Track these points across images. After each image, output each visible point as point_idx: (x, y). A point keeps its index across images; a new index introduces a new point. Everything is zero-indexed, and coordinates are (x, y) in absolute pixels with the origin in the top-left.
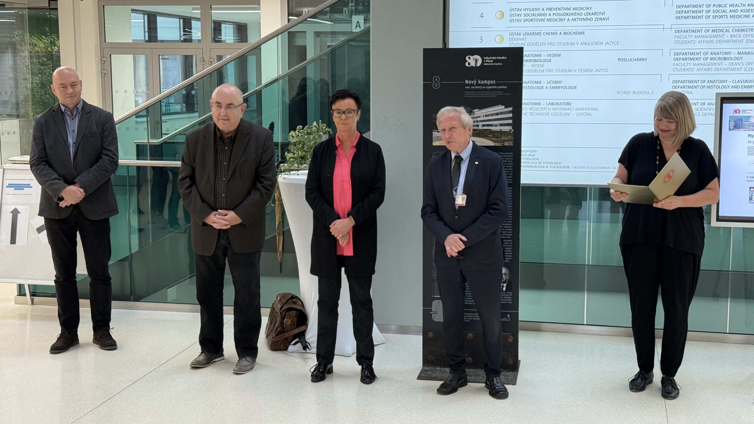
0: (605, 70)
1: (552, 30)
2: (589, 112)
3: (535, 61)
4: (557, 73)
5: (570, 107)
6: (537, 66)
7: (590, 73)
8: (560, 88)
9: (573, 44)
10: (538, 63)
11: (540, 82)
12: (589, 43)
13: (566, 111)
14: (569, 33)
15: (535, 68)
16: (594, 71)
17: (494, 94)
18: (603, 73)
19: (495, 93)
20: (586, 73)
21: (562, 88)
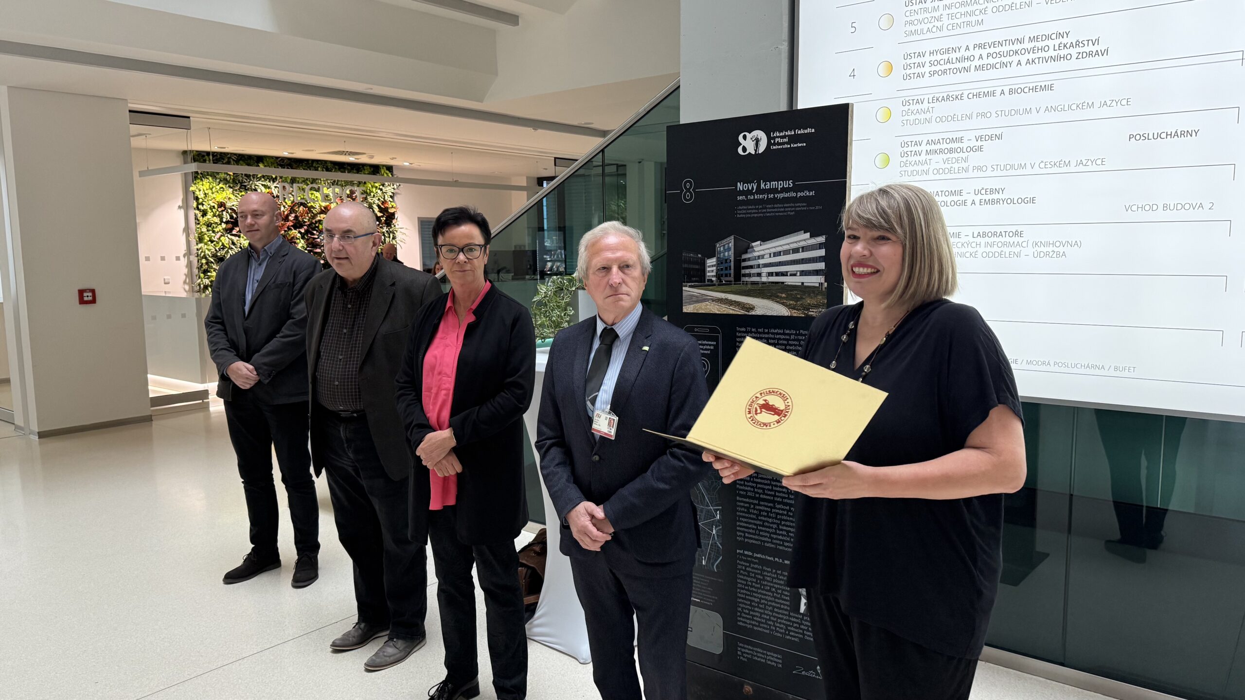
0: (1099, 162)
1: (986, 87)
2: (1061, 249)
3: (951, 151)
4: (995, 174)
5: (1020, 240)
6: (954, 160)
7: (1065, 169)
8: (1001, 202)
9: (1028, 111)
10: (956, 155)
11: (960, 193)
12: (1062, 107)
13: (1013, 249)
14: (1019, 91)
15: (951, 165)
16: (1073, 163)
17: (789, 209)
18: (1094, 168)
19: (792, 207)
20: (1055, 170)
21: (1005, 202)
